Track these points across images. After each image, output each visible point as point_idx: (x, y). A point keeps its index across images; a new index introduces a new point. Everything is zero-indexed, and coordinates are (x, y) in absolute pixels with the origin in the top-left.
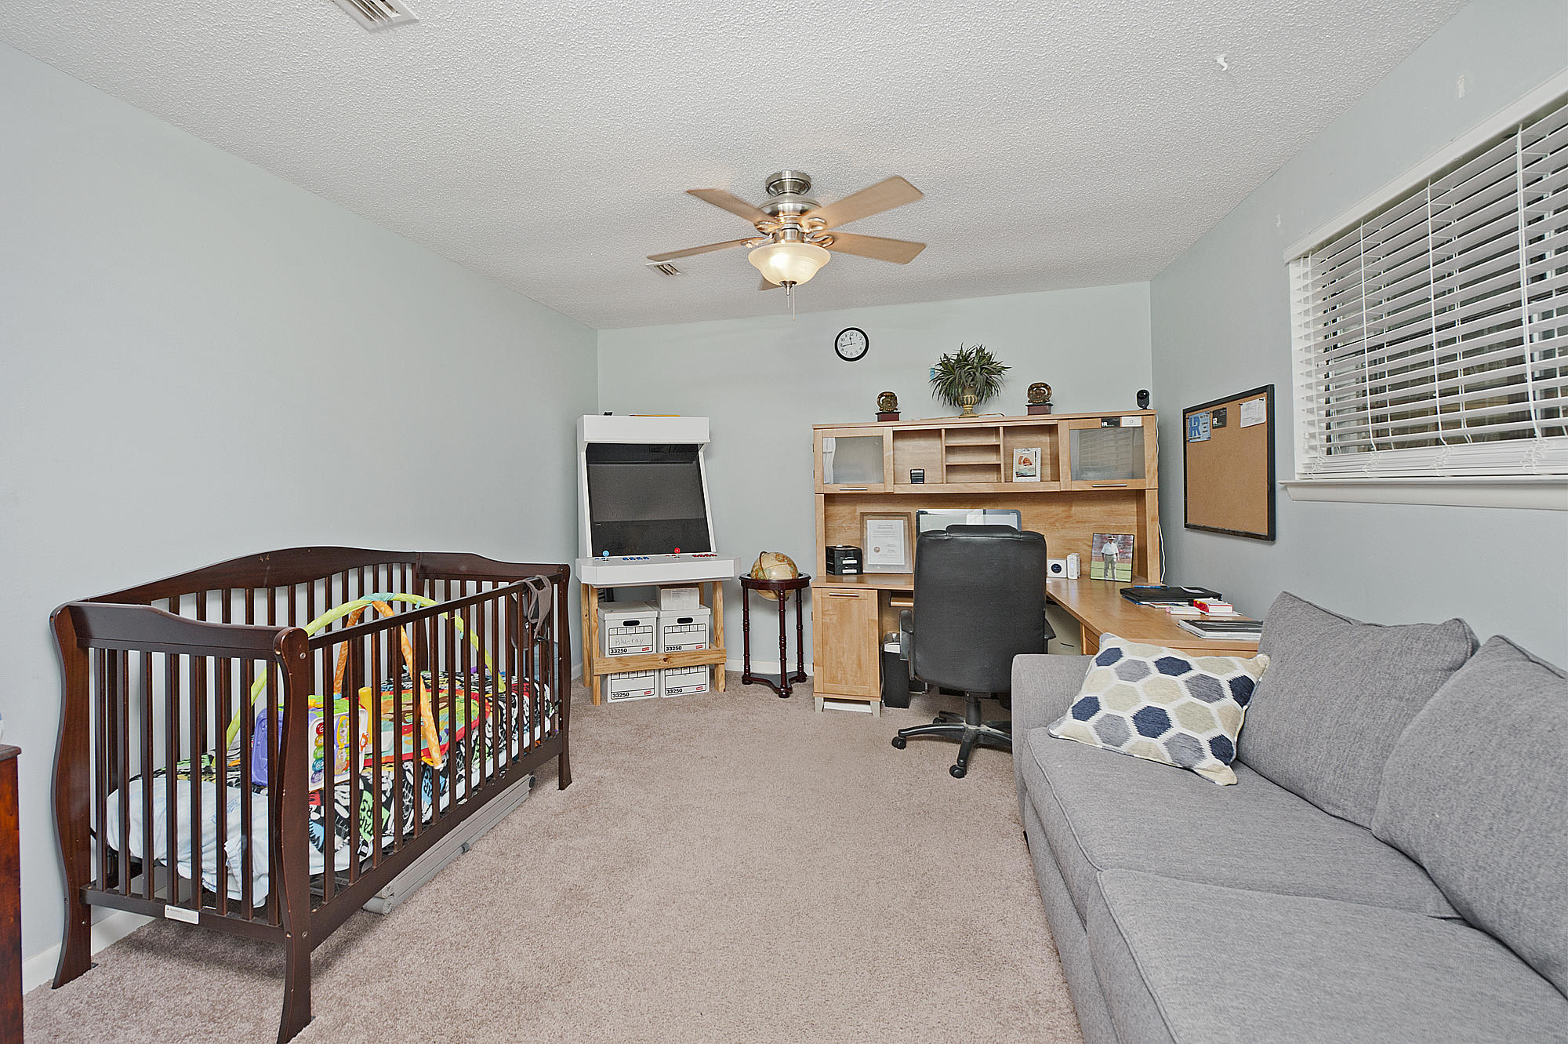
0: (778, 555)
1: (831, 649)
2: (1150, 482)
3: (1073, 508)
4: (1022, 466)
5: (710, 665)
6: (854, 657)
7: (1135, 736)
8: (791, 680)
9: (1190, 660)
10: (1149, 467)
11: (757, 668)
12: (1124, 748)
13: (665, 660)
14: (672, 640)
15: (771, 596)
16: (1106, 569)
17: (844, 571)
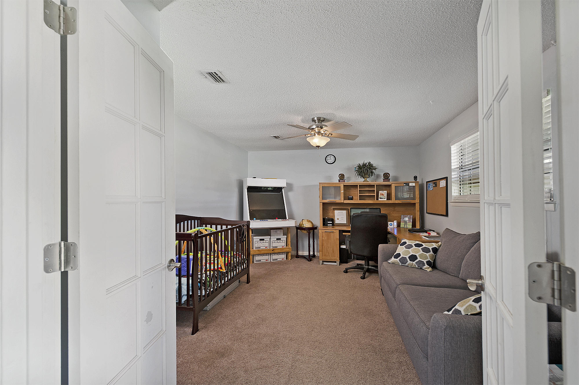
0: (307, 220)
1: (324, 247)
2: (417, 201)
3: (396, 208)
4: (381, 196)
5: (286, 252)
6: (332, 249)
7: (409, 261)
8: (311, 256)
9: (423, 244)
10: (417, 197)
11: (300, 253)
12: (407, 264)
13: (273, 250)
14: (274, 245)
15: (305, 232)
16: (405, 225)
17: (328, 225)
